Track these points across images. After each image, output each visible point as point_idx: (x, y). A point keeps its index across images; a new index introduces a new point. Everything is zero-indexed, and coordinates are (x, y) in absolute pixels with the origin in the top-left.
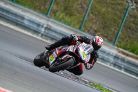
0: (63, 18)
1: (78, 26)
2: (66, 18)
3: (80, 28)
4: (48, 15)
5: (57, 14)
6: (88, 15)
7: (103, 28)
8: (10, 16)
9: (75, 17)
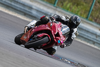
0: (70, 8)
1: (85, 16)
2: (73, 8)
3: (87, 18)
4: (56, 5)
5: (65, 4)
6: (95, 5)
8: (18, 6)
9: (82, 6)
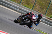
7: (41, 9)
